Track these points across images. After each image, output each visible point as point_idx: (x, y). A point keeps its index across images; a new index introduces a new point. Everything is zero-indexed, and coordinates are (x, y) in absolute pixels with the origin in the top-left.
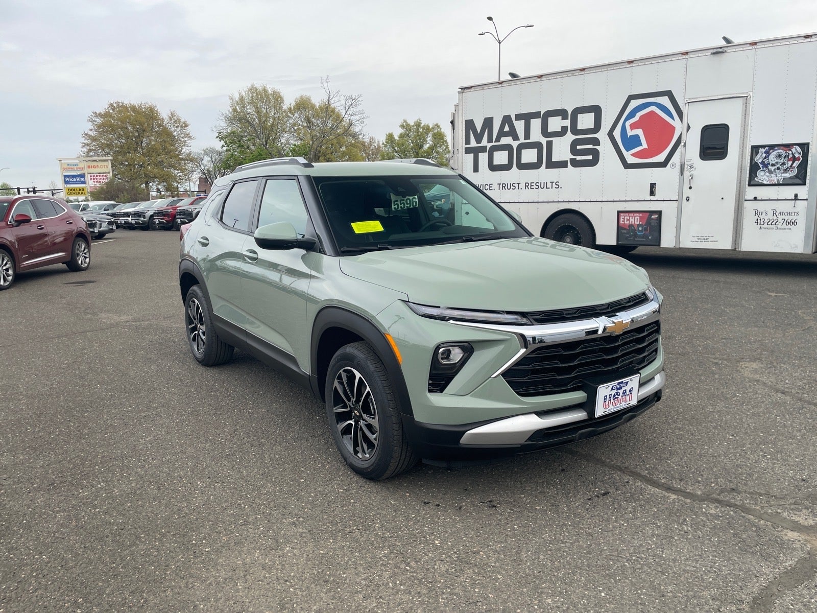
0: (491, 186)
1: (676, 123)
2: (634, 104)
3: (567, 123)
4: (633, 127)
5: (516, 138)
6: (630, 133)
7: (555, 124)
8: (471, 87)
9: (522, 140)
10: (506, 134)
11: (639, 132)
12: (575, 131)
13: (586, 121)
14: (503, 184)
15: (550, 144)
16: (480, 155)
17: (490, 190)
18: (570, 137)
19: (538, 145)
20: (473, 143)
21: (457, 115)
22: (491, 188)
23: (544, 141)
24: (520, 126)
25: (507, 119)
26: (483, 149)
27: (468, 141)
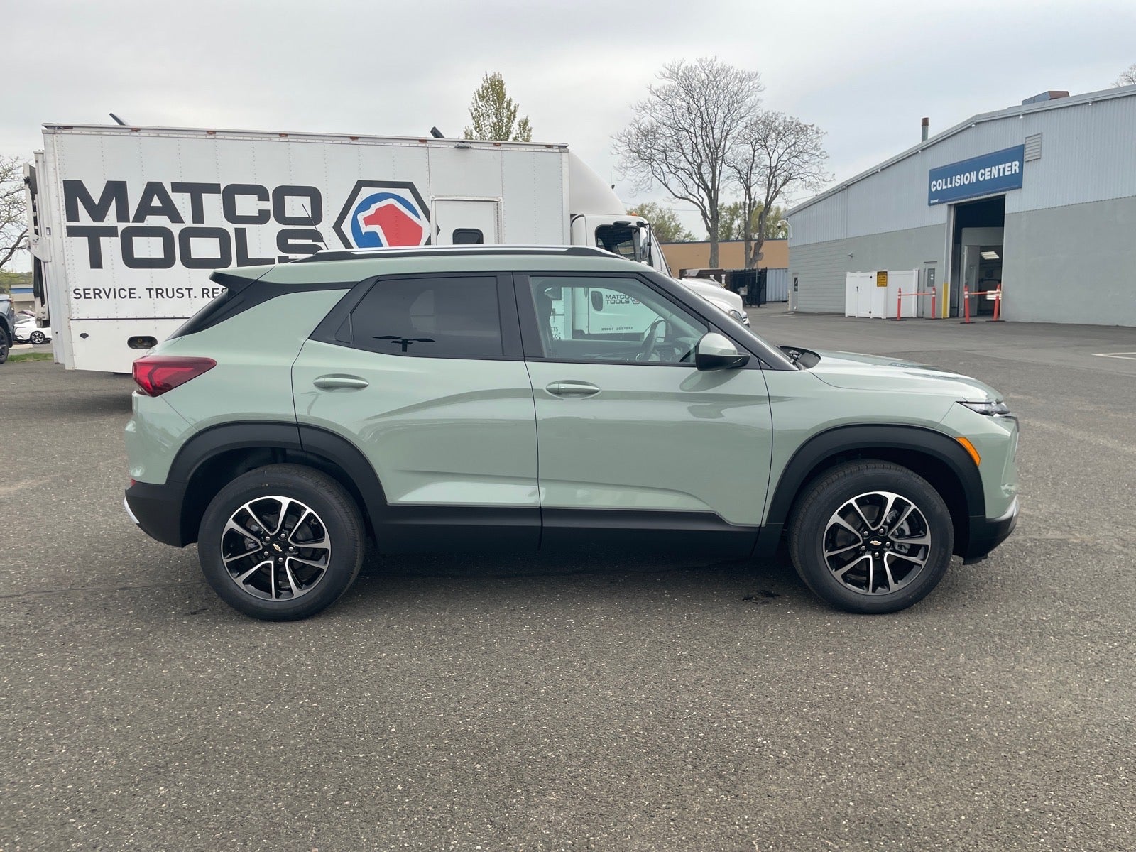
0: (132, 291)
1: (422, 221)
2: (366, 193)
3: (268, 205)
4: (369, 221)
5: (176, 218)
6: (365, 229)
7: (247, 205)
8: (70, 128)
9: (189, 223)
10: (156, 211)
11: (377, 229)
12: (281, 217)
13: (297, 207)
14: (157, 289)
15: (241, 235)
16: (104, 241)
17: (130, 297)
18: (274, 227)
19: (220, 234)
20: (85, 219)
21: (41, 170)
22: (132, 295)
23: (231, 228)
24: (182, 202)
25: (154, 188)
26: (111, 232)
27: (72, 214)
